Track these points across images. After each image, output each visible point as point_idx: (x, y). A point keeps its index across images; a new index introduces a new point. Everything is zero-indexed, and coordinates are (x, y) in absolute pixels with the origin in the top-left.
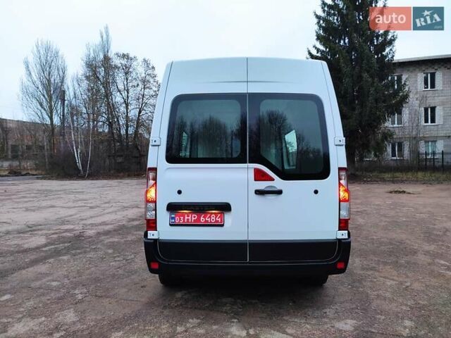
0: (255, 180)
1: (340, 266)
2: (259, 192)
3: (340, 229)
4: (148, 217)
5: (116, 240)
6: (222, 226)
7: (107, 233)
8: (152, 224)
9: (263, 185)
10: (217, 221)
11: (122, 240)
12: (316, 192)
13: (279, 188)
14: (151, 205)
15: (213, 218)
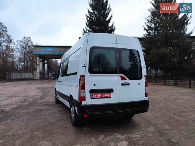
0: (121, 80)
1: (147, 109)
2: (123, 84)
4: (82, 96)
6: (111, 97)
8: (83, 99)
9: (123, 82)
12: (139, 84)
13: (129, 83)
14: (83, 91)
15: (107, 95)
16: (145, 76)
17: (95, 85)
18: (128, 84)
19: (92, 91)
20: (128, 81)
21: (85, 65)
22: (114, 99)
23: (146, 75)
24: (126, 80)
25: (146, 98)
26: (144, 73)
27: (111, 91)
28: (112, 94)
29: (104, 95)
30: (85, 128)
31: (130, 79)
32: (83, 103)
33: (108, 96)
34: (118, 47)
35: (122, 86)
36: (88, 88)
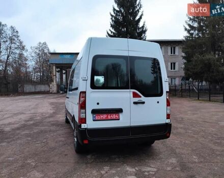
0: (134, 97)
1: (168, 135)
2: (135, 103)
3: (167, 118)
4: (81, 117)
5: (27, 132)
6: (119, 119)
7: (18, 129)
8: (83, 120)
9: (136, 100)
10: (116, 118)
11: (32, 132)
12: (158, 102)
13: (143, 101)
14: (83, 111)
15: (114, 116)
16: (167, 92)
17: (98, 104)
18: (143, 103)
19: (94, 112)
20: (143, 98)
21: (86, 79)
22: (123, 121)
23: (168, 90)
24: (140, 97)
25: (168, 121)
26: (166, 88)
27: (120, 111)
28: (121, 115)
29: (110, 116)
30: (89, 157)
31: (146, 95)
32: (83, 126)
34: (130, 55)
35: (135, 106)
36: (90, 107)
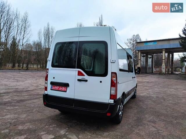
0: (78, 75)
2: (79, 80)
3: (111, 99)
4: (45, 86)
6: (66, 92)
8: (46, 89)
9: (80, 77)
10: (64, 90)
13: (86, 79)
14: (46, 82)
15: (63, 89)
16: (112, 73)
17: (54, 78)
18: (86, 81)
19: (52, 83)
20: (86, 77)
21: (49, 60)
22: (69, 94)
24: (84, 75)
27: (67, 85)
29: (61, 88)
33: (61, 89)
35: (79, 82)
